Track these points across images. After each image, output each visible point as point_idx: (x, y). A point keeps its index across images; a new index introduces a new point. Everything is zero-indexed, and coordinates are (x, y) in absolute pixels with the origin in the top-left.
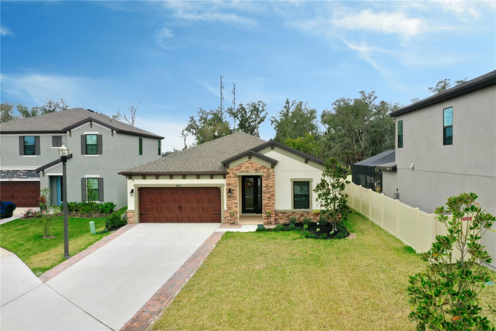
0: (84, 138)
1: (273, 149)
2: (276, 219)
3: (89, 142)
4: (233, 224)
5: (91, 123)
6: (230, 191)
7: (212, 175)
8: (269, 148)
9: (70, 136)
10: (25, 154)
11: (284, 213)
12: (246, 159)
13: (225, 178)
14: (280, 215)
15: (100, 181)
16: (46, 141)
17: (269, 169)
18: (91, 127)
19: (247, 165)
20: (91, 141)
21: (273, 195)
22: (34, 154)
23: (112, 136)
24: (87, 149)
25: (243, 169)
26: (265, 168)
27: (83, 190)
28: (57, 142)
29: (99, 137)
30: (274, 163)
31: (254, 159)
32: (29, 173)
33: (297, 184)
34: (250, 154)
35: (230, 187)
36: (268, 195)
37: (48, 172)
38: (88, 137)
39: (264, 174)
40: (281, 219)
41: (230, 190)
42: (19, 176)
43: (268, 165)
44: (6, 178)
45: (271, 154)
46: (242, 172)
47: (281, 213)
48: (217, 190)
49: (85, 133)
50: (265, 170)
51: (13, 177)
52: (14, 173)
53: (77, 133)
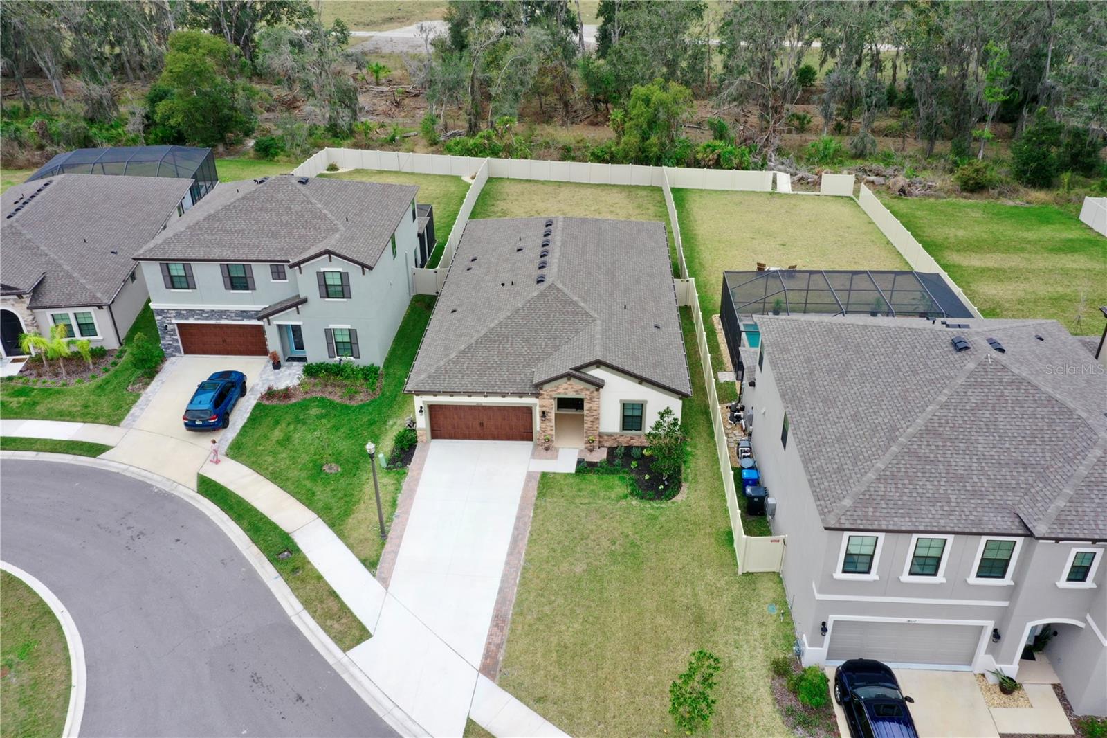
0: (322, 276)
1: (598, 367)
2: (600, 442)
3: (329, 282)
4: (547, 449)
5: (330, 257)
6: (544, 415)
7: (521, 395)
8: (595, 366)
9: (301, 273)
10: (234, 288)
11: (610, 435)
12: (565, 380)
13: (537, 397)
14: (605, 437)
15: (352, 333)
16: (261, 273)
17: (593, 392)
18: (330, 261)
19: (565, 386)
20: (334, 280)
21: (598, 419)
22: (246, 288)
23: (364, 274)
24: (327, 291)
25: (561, 390)
26: (589, 390)
27: (329, 343)
28: (278, 273)
29: (344, 276)
30: (599, 385)
31: (573, 381)
32: (244, 314)
33: (625, 406)
34: (568, 376)
35: (544, 409)
36: (591, 419)
37: (275, 319)
38: (328, 276)
39: (587, 397)
40: (607, 441)
41: (544, 413)
42: (231, 318)
43: (592, 388)
44: (211, 319)
45: (597, 373)
46: (559, 393)
47: (607, 435)
48: (528, 411)
49: (323, 270)
50: (588, 393)
51: (220, 318)
52: (221, 314)
53: (311, 270)
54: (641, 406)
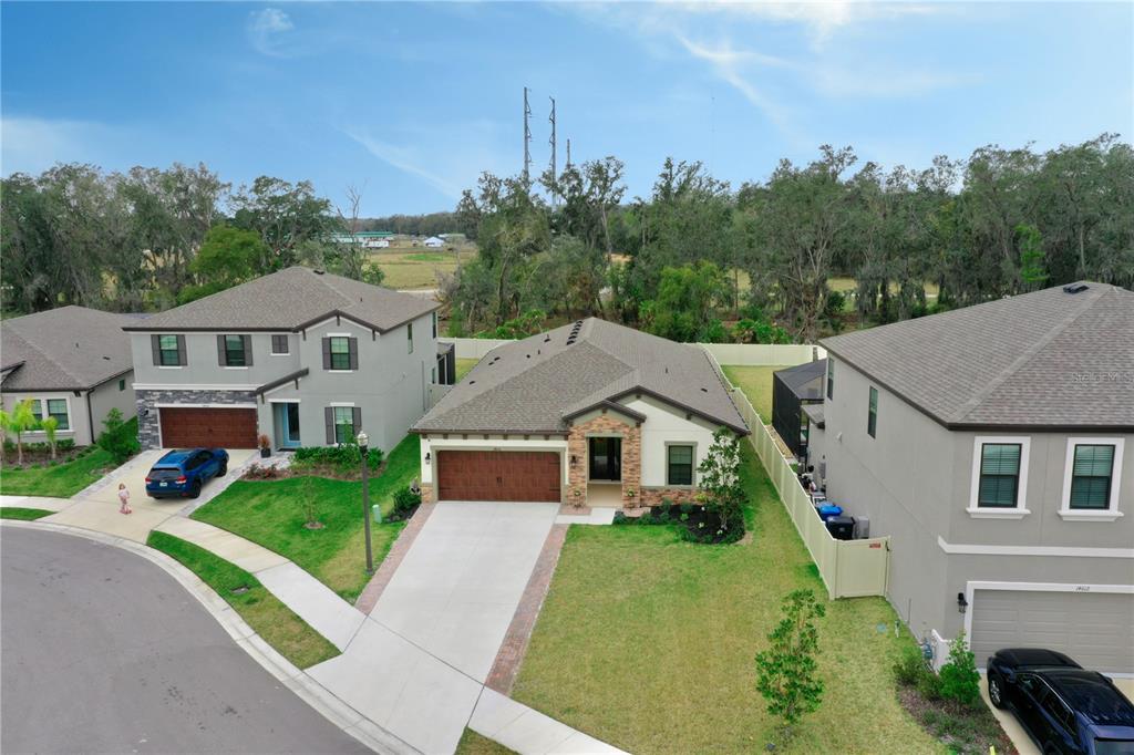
0: (328, 342)
1: (638, 397)
2: (641, 500)
3: (335, 350)
4: (578, 506)
5: (338, 319)
6: (574, 459)
7: (547, 436)
8: (634, 396)
9: (305, 339)
10: (229, 364)
11: (653, 490)
12: (599, 413)
13: (566, 439)
14: (648, 493)
15: (356, 412)
16: (261, 345)
17: (632, 429)
18: (339, 324)
19: (600, 421)
20: (340, 348)
21: (639, 466)
22: (243, 364)
23: (374, 339)
24: (332, 360)
25: (594, 427)
26: (627, 426)
27: (329, 425)
28: (280, 345)
29: (352, 342)
30: (640, 420)
31: (610, 414)
32: (236, 396)
33: (672, 449)
34: (603, 407)
35: (574, 453)
36: (631, 466)
37: (269, 396)
38: (334, 342)
39: (626, 435)
40: (650, 499)
41: (574, 458)
42: (220, 400)
43: (632, 423)
44: (199, 402)
45: (637, 406)
46: (593, 431)
47: (651, 491)
48: (554, 457)
49: (329, 335)
50: (627, 430)
51: (210, 401)
52: (211, 395)
53: (315, 335)
54: (689, 448)
